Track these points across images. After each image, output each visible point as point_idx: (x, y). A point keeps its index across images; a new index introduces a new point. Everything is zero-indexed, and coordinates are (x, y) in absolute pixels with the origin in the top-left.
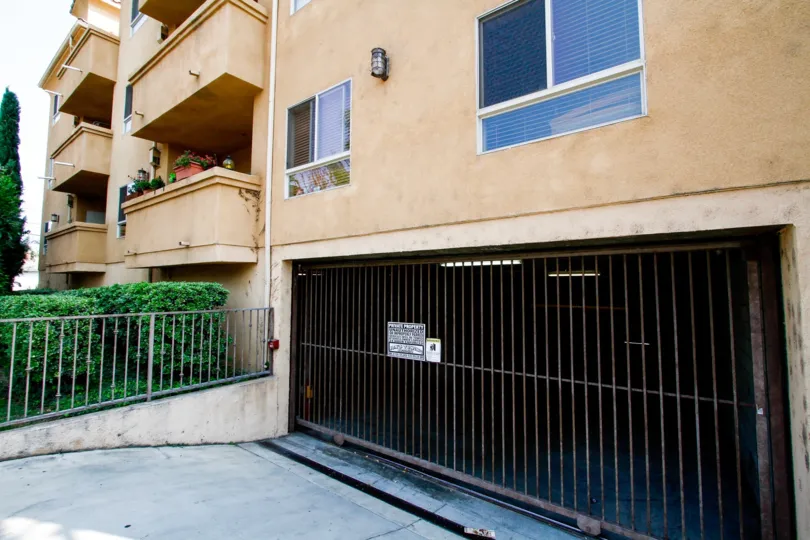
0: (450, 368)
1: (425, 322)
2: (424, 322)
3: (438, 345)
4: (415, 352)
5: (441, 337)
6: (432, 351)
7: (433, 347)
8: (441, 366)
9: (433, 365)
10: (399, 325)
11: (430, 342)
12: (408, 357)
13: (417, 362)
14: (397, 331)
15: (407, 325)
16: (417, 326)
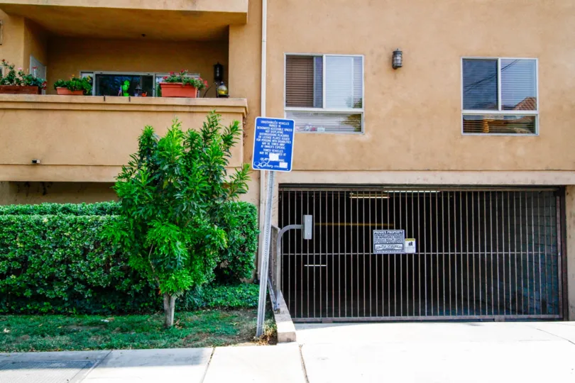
0: (422, 256)
1: (404, 228)
2: (402, 229)
3: (414, 242)
4: (396, 248)
5: (416, 237)
6: (410, 247)
7: (411, 244)
8: (416, 256)
9: (410, 255)
10: (382, 232)
11: (407, 242)
12: (391, 252)
13: (398, 256)
14: (382, 236)
15: (390, 232)
16: (398, 231)
